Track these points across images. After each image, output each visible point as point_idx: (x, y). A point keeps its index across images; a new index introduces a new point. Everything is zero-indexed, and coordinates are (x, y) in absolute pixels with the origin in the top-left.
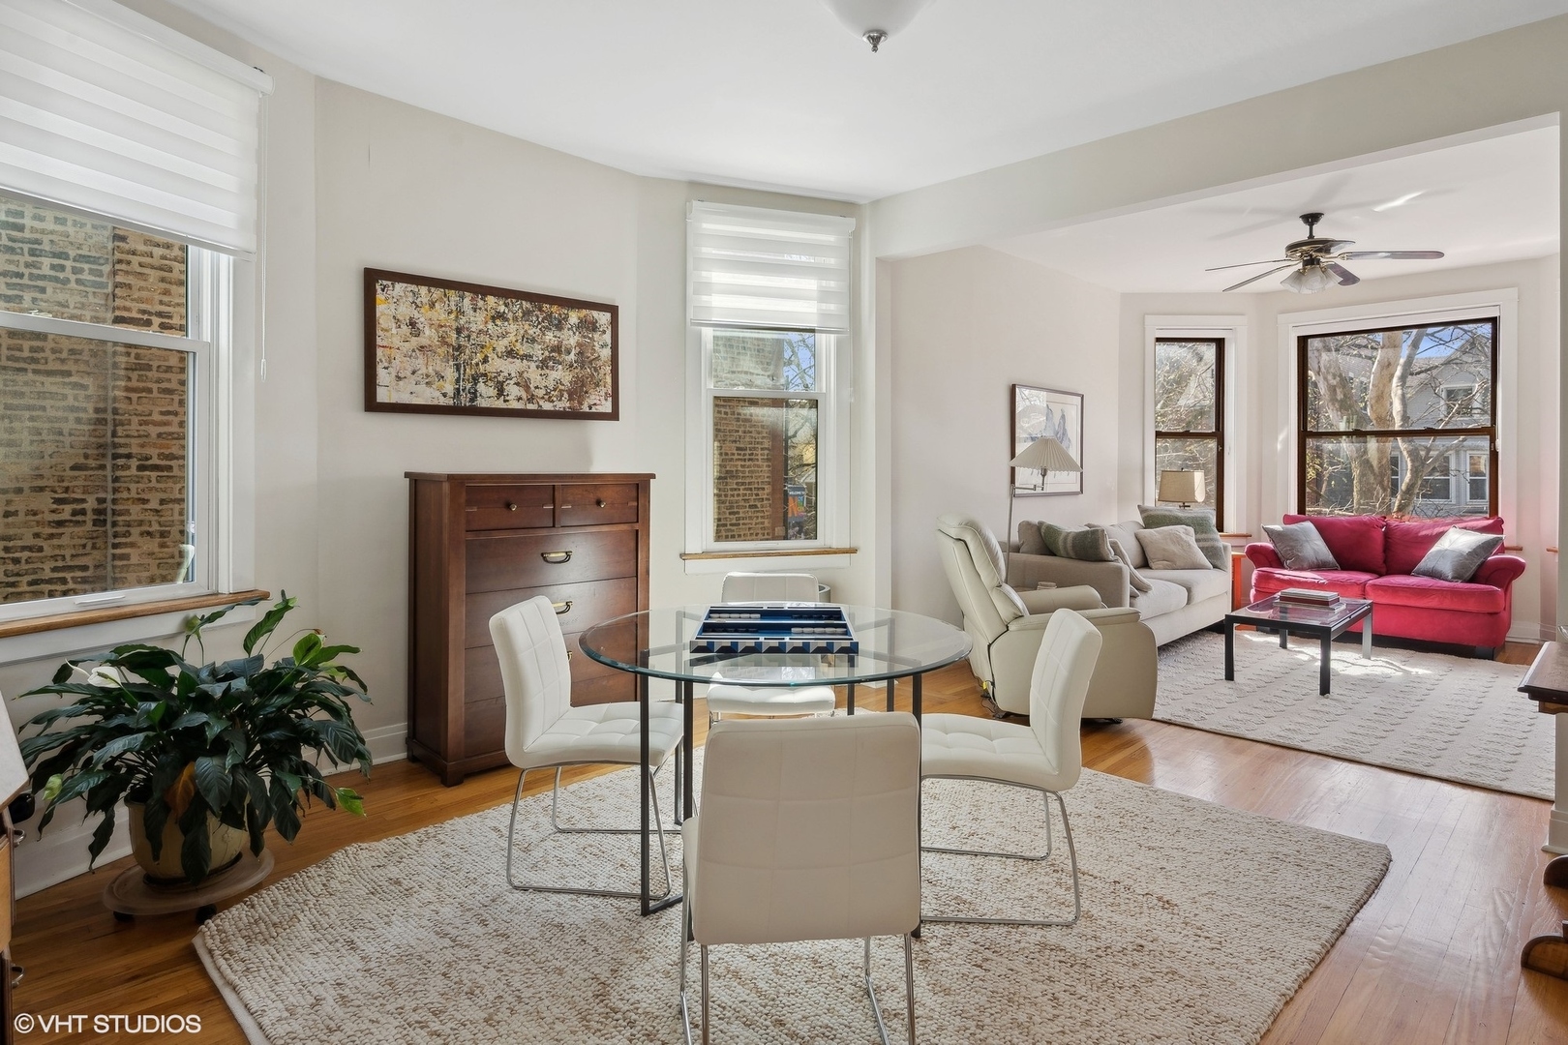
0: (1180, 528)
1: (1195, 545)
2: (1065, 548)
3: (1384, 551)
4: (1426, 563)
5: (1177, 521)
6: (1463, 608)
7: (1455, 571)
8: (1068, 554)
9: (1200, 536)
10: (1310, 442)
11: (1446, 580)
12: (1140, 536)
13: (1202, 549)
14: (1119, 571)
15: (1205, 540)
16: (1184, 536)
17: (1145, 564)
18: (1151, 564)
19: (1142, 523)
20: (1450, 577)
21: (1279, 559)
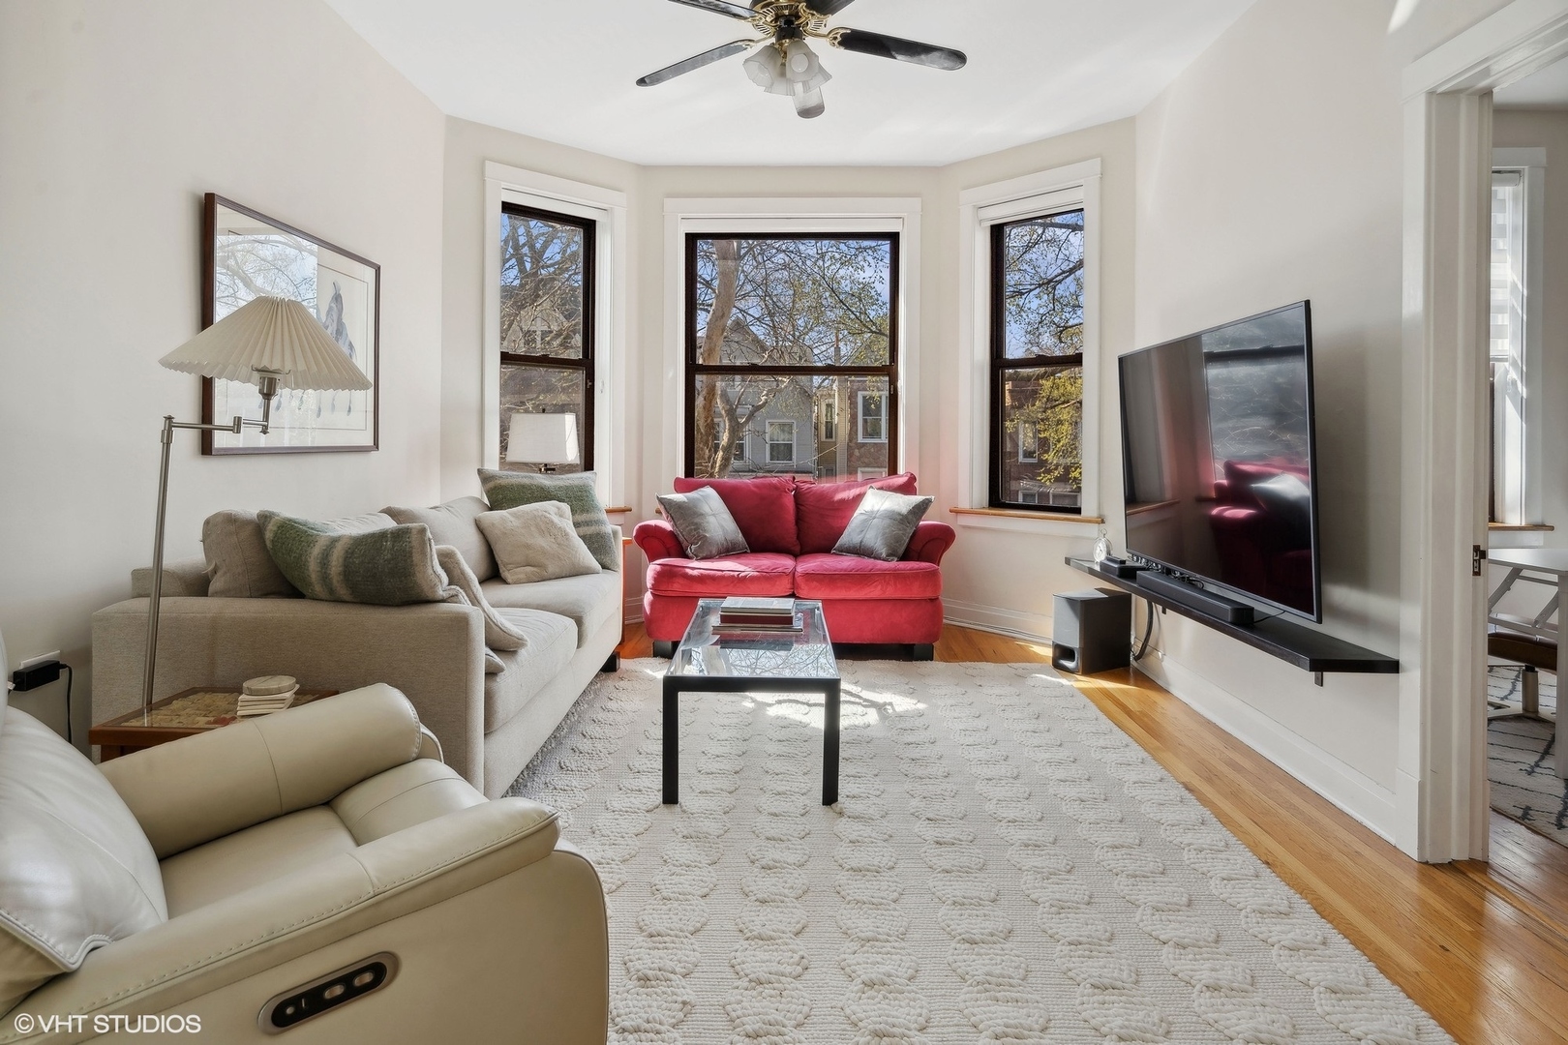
0: (549, 506)
1: (573, 532)
2: (325, 578)
3: (797, 523)
4: (850, 536)
5: (544, 495)
6: (906, 596)
7: (889, 546)
8: (331, 591)
9: (581, 518)
10: (700, 380)
11: (880, 559)
12: (485, 524)
13: (584, 538)
14: (462, 623)
15: (588, 523)
16: (556, 519)
17: (493, 574)
18: (505, 573)
19: (487, 502)
20: (884, 555)
21: (679, 543)
